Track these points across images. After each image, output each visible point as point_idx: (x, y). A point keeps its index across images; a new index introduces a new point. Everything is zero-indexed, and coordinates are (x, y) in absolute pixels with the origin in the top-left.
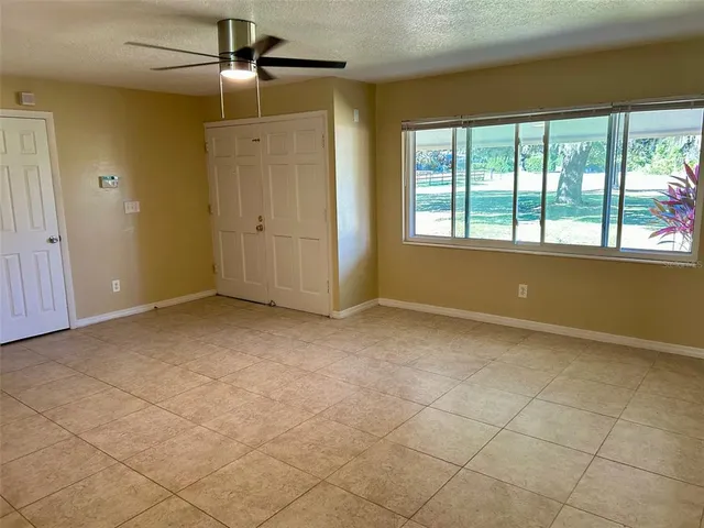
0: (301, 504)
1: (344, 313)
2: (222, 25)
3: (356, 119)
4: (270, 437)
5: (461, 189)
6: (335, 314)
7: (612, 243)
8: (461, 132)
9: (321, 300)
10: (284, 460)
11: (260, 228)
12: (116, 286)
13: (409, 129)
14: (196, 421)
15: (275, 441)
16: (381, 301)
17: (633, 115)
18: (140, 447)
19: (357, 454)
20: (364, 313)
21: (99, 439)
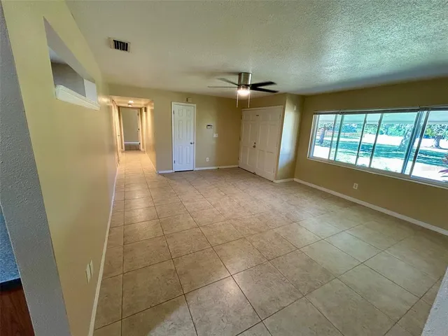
0: (234, 243)
1: (277, 182)
2: (240, 74)
3: (295, 109)
4: (234, 217)
5: (335, 139)
6: (275, 181)
7: (407, 172)
8: (339, 117)
9: (270, 175)
10: (235, 227)
11: (254, 147)
12: (208, 159)
13: (317, 114)
14: (214, 206)
15: (235, 220)
16: (295, 179)
17: (432, 112)
18: (196, 210)
19: (261, 232)
20: (286, 183)
21: (186, 204)
